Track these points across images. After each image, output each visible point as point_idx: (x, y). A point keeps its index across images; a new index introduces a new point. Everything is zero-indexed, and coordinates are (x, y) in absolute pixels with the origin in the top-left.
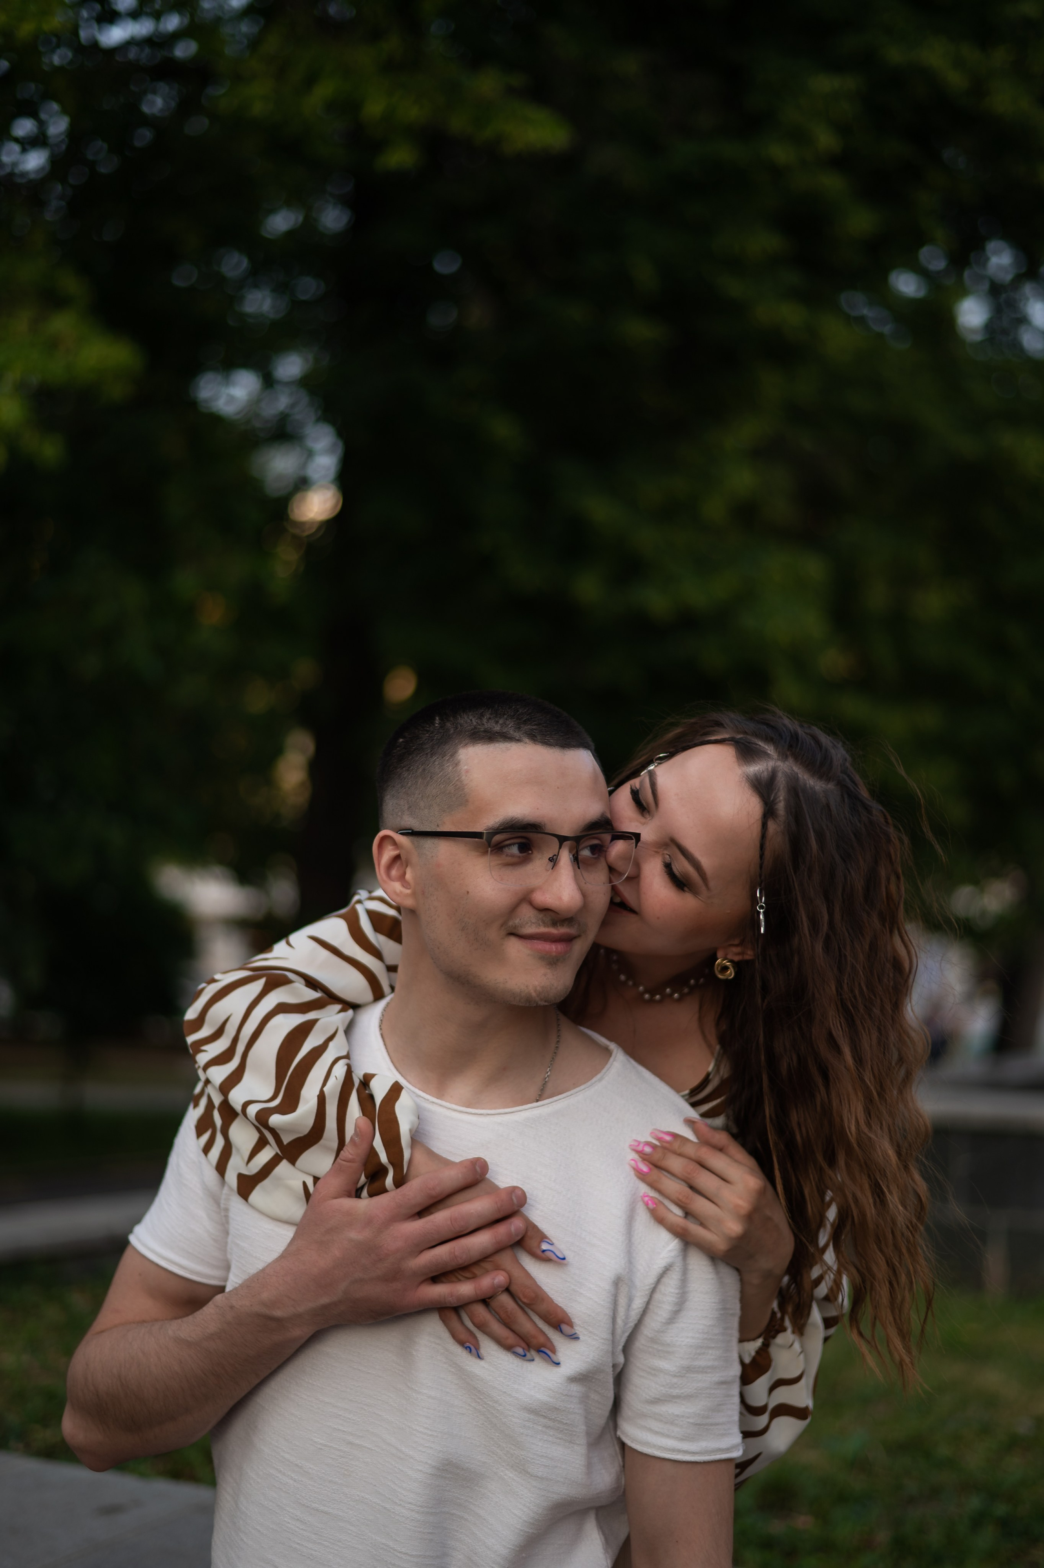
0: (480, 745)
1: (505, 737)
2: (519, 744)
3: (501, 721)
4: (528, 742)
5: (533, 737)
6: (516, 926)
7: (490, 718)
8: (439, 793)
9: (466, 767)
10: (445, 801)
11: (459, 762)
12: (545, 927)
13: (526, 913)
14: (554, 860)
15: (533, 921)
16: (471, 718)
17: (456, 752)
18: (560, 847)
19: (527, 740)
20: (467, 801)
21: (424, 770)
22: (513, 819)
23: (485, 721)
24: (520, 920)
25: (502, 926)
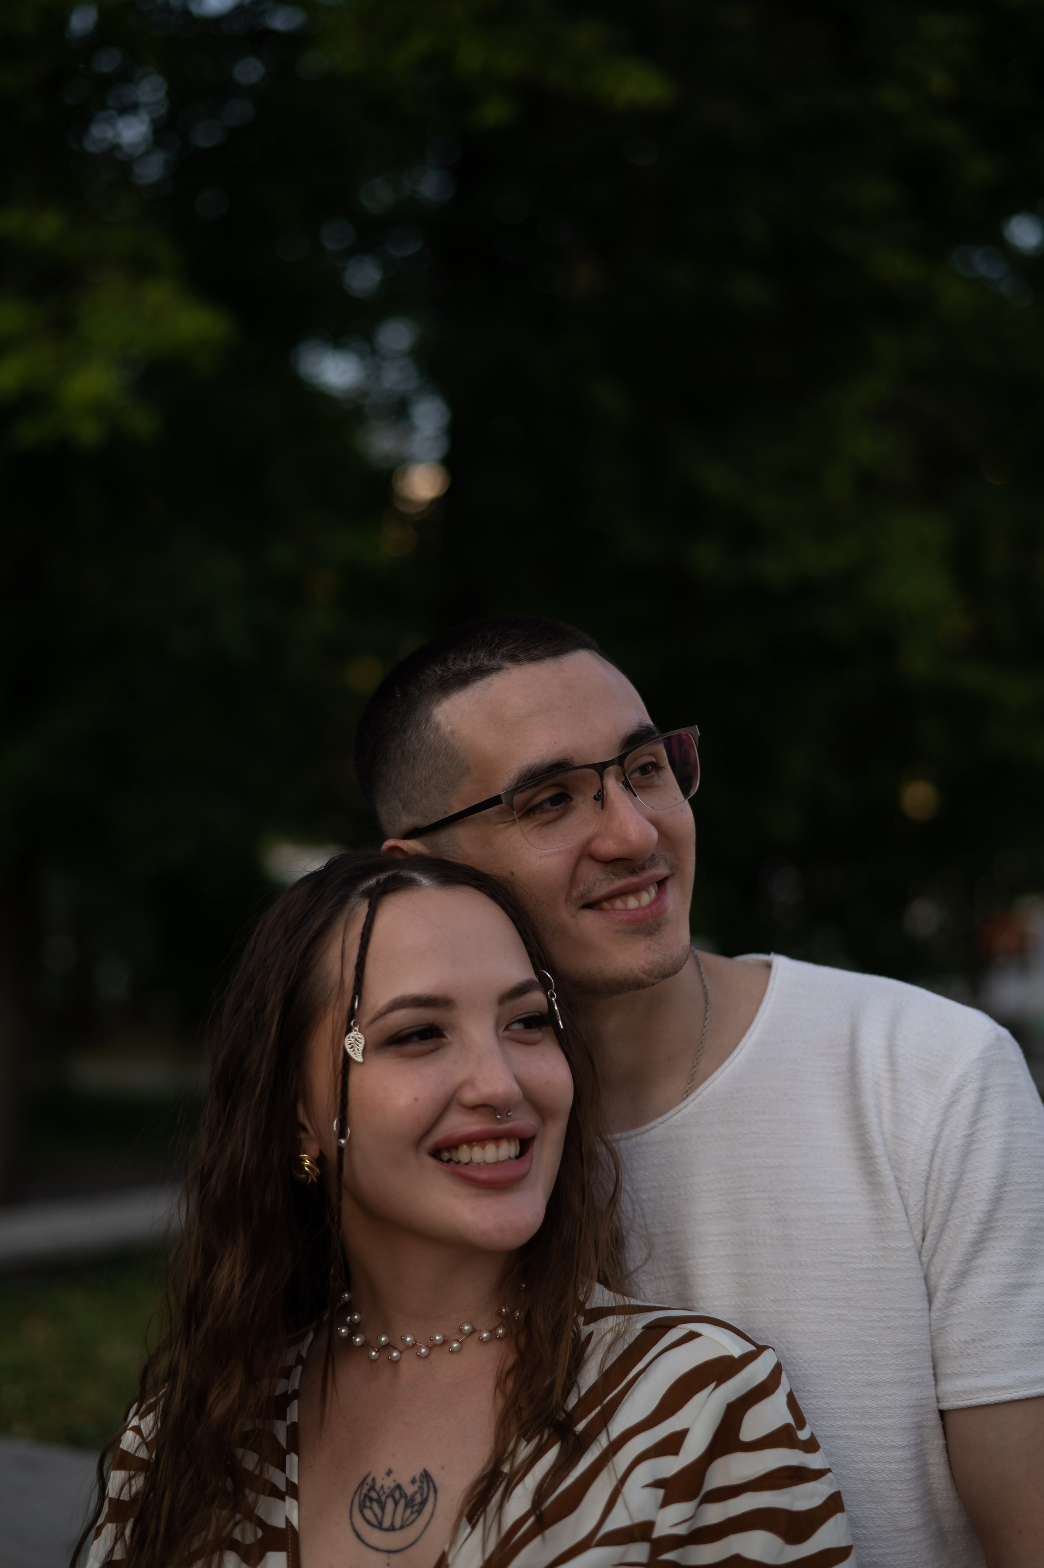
0: (454, 694)
1: (481, 672)
2: (501, 673)
3: (470, 656)
4: (510, 666)
5: (514, 659)
6: (582, 894)
7: (455, 659)
8: (430, 772)
9: (449, 727)
10: (442, 779)
11: (439, 724)
12: (620, 879)
13: (591, 874)
14: (601, 798)
15: (601, 878)
16: (433, 669)
17: (430, 715)
18: (602, 779)
19: (508, 665)
20: (469, 768)
21: (403, 753)
22: (531, 767)
23: (450, 664)
24: (585, 884)
25: (566, 901)
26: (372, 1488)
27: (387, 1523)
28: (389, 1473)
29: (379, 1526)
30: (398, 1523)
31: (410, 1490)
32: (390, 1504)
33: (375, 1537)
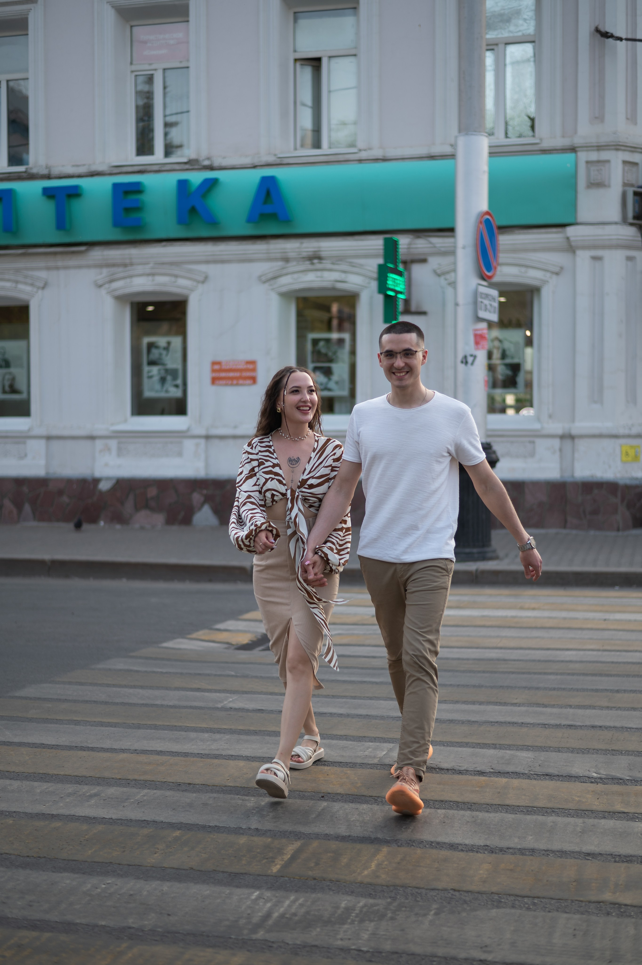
26: (291, 459)
27: (293, 464)
28: (293, 457)
29: (292, 464)
30: (294, 464)
31: (296, 460)
32: (293, 461)
33: (291, 466)
